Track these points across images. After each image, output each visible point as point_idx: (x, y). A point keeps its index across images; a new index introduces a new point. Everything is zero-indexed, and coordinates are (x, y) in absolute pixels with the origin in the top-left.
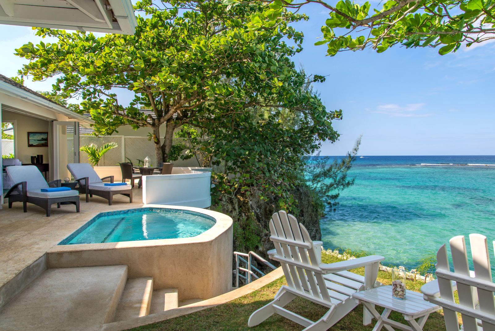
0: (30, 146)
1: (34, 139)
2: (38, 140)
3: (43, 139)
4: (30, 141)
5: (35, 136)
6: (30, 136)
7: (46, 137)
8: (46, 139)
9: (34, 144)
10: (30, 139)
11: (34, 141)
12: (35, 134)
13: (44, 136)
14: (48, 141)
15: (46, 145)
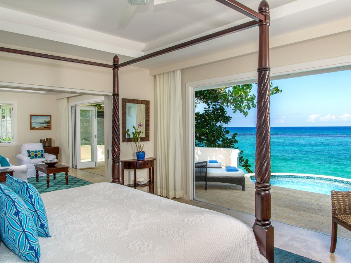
0: (32, 129)
1: (36, 122)
2: (41, 123)
3: (46, 122)
4: (32, 124)
5: (38, 119)
6: (32, 118)
7: (49, 119)
8: (49, 122)
9: (36, 127)
10: (32, 121)
11: (36, 124)
12: (38, 117)
13: (47, 119)
14: (51, 124)
15: (49, 128)
